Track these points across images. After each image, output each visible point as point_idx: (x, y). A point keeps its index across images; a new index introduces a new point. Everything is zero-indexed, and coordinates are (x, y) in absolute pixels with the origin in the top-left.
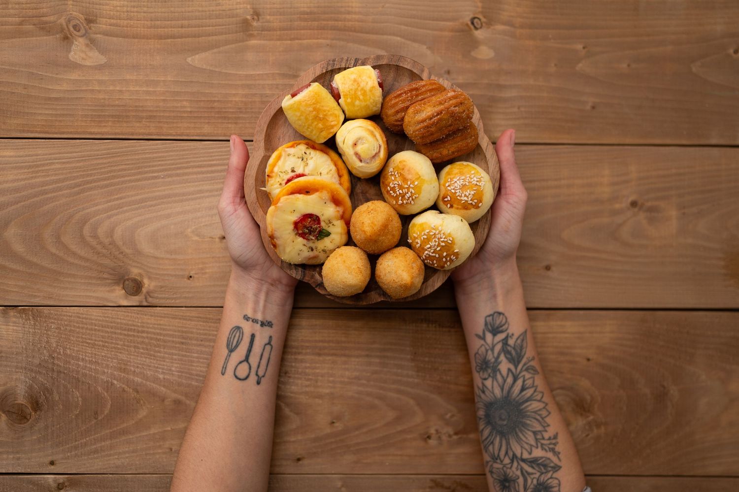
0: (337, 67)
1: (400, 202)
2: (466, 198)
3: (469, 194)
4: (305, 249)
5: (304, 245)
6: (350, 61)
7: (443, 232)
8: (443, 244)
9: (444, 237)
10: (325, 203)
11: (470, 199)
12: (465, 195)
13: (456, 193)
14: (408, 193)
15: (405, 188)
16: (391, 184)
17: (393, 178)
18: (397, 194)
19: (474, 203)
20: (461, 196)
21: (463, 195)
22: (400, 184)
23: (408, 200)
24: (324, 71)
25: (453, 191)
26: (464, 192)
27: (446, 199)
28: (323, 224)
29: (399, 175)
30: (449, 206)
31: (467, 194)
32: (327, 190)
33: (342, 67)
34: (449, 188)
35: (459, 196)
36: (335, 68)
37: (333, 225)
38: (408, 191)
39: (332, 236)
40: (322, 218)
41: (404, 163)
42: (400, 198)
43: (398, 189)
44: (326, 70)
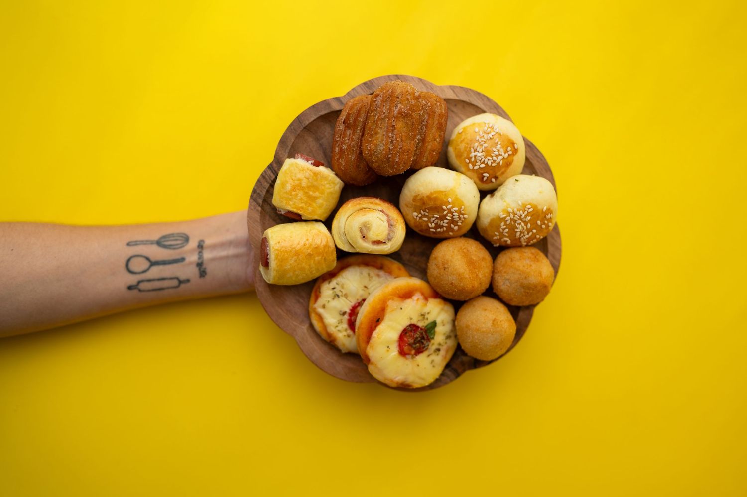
0: (264, 193)
1: (456, 228)
2: (500, 158)
3: (498, 151)
4: (434, 357)
5: (429, 356)
6: (266, 174)
7: (516, 210)
8: (529, 218)
9: (521, 212)
10: (401, 309)
11: (503, 154)
12: (497, 156)
13: (487, 164)
14: (453, 216)
15: (446, 215)
16: (430, 225)
17: (426, 219)
18: (445, 227)
19: (510, 153)
20: (494, 161)
21: (494, 158)
22: (438, 217)
23: (460, 220)
24: (260, 209)
25: (483, 166)
26: (492, 155)
27: (485, 179)
28: (421, 324)
29: (427, 211)
30: (493, 180)
31: (497, 153)
32: (389, 299)
33: (267, 188)
34: (476, 167)
35: (492, 163)
36: (263, 195)
37: (428, 313)
38: (452, 213)
39: (438, 321)
40: (414, 322)
41: (419, 198)
42: (452, 226)
43: (442, 222)
44: (259, 206)
